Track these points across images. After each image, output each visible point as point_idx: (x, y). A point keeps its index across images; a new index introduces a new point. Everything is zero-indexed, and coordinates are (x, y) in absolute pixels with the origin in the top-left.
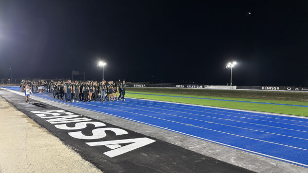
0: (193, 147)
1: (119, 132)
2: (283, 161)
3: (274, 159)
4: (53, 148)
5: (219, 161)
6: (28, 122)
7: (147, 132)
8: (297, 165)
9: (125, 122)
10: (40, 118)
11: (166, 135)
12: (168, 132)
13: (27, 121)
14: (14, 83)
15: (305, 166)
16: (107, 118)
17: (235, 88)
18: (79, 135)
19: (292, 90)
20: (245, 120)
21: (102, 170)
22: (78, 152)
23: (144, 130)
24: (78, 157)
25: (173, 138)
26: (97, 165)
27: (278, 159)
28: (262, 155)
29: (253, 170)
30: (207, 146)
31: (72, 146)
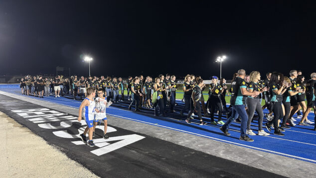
0: (182, 142)
2: (270, 152)
3: (261, 150)
4: (37, 148)
5: (208, 154)
6: (9, 122)
7: (136, 129)
8: (283, 155)
9: (113, 119)
10: (22, 117)
11: (156, 131)
12: (158, 128)
13: (7, 121)
15: (290, 157)
18: (64, 134)
21: (89, 169)
22: (63, 152)
23: (133, 127)
24: (64, 157)
25: (163, 133)
26: (84, 164)
27: (265, 151)
28: (250, 148)
29: (241, 162)
30: (197, 141)
31: (57, 145)
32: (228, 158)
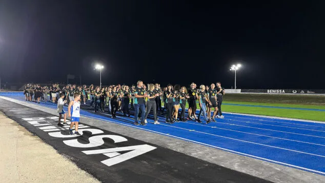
0: (195, 154)
1: (117, 139)
2: (288, 166)
3: (279, 164)
4: (47, 157)
5: (222, 167)
6: (19, 131)
7: (147, 139)
8: (302, 169)
9: (124, 128)
10: (32, 125)
11: (168, 141)
12: (172, 138)
13: (18, 129)
14: (4, 89)
15: (309, 171)
16: (104, 125)
17: (239, 91)
18: (74, 143)
19: (297, 93)
20: (249, 124)
21: (99, 180)
22: (73, 161)
23: (145, 136)
24: (74, 166)
25: (175, 144)
26: (94, 175)
27: (282, 165)
28: (266, 161)
29: (256, 176)
30: (210, 152)
31: (68, 155)
32: (244, 171)
